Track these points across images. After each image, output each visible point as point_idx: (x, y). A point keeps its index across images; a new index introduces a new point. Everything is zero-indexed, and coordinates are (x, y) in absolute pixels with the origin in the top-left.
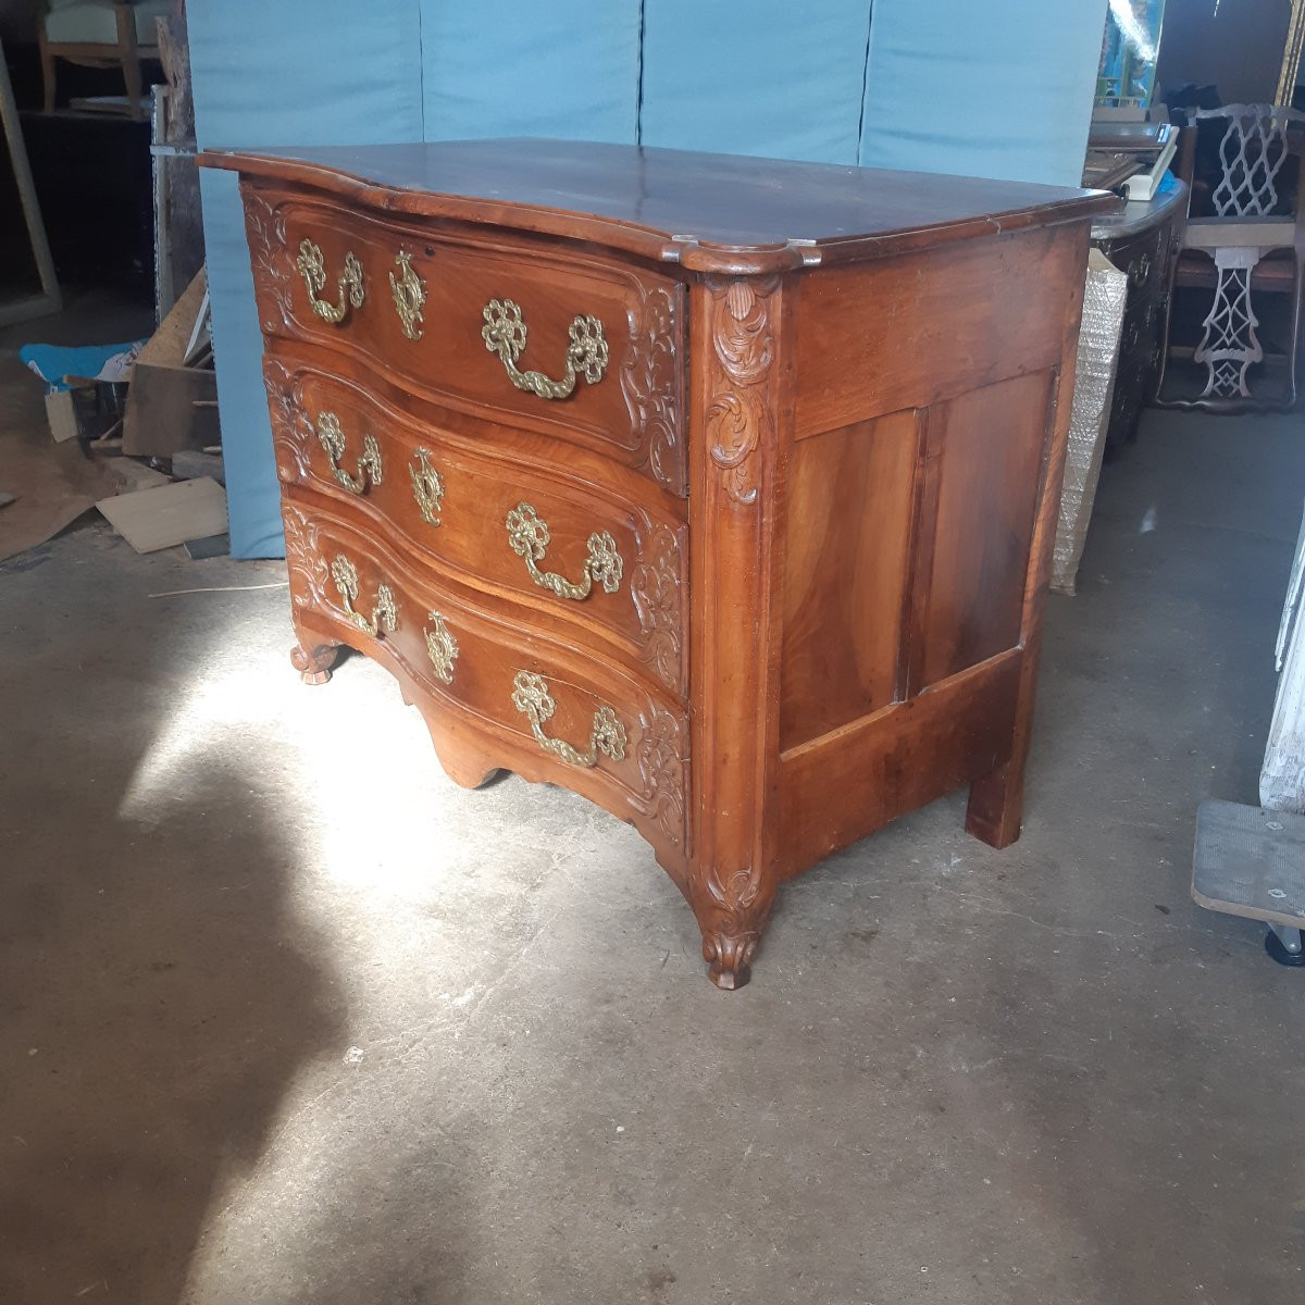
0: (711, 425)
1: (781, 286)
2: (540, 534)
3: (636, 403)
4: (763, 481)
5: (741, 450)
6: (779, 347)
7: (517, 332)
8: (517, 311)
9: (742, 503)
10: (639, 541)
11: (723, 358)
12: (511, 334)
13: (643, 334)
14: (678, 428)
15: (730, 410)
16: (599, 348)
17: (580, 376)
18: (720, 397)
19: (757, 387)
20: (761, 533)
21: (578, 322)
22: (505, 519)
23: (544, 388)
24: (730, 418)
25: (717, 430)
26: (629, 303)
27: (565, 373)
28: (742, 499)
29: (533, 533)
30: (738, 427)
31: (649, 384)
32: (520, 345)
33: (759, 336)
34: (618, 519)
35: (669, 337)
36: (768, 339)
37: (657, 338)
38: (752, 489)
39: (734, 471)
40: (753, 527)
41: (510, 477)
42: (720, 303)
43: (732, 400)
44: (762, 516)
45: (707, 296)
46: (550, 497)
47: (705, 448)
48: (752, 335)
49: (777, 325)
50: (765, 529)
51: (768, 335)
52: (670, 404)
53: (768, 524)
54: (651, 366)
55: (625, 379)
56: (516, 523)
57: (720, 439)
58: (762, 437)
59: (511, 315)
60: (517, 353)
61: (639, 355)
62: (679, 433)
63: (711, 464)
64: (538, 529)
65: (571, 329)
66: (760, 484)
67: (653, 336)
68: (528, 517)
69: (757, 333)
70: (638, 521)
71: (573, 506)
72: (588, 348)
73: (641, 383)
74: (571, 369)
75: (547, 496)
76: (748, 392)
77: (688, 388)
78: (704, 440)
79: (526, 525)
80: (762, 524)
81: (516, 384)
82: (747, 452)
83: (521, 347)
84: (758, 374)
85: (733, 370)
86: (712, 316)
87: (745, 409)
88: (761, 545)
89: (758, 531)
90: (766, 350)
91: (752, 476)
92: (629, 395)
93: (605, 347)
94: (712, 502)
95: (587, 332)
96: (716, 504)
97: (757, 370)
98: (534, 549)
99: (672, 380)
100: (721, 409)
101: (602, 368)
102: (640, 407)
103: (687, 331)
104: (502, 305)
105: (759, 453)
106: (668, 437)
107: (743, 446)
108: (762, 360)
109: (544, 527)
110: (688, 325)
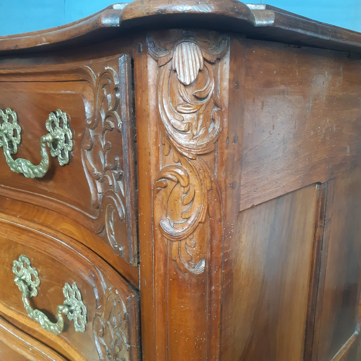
0: (159, 197)
1: (229, 52)
2: (33, 278)
3: (95, 178)
4: (211, 252)
5: (189, 222)
6: (225, 120)
7: (15, 130)
8: (14, 116)
9: (191, 274)
10: (97, 297)
11: (169, 128)
12: (11, 133)
13: (96, 116)
14: (128, 199)
15: (178, 182)
16: (66, 135)
17: (53, 160)
18: (166, 170)
19: (205, 158)
20: (210, 301)
21: (52, 117)
22: (12, 265)
23: (28, 171)
24: (179, 190)
25: (165, 203)
26: (86, 94)
27: (41, 158)
28: (191, 270)
29: (28, 278)
30: (187, 198)
31: (103, 161)
32: (16, 141)
33: (208, 104)
34: (83, 274)
35: (116, 113)
36: (216, 109)
37: (107, 117)
38: (201, 259)
39: (183, 243)
40: (202, 296)
41: (14, 237)
42: (166, 70)
43: (179, 171)
44: (211, 285)
45: (151, 64)
46: (39, 252)
47: (153, 219)
48: (200, 103)
49: (225, 95)
50: (214, 296)
51: (216, 105)
52: (120, 177)
53: (216, 291)
54: (103, 143)
55: (85, 159)
56: (18, 269)
58: (211, 209)
59: (10, 120)
60: (16, 148)
61: (95, 136)
62: (128, 205)
63: (160, 236)
64: (32, 275)
65: (47, 124)
66: (209, 254)
67: (103, 116)
68: (25, 266)
69: (205, 101)
70: (96, 280)
71: (53, 260)
72: (58, 137)
73: (96, 160)
74: (44, 153)
75: (37, 251)
76: (197, 163)
77: (136, 163)
78: (152, 211)
79: (24, 270)
80: (211, 293)
81: (12, 169)
82: (196, 224)
83: (18, 142)
84: (207, 144)
85: (182, 139)
86: (157, 87)
87: (194, 181)
88: (210, 312)
89: (207, 298)
90: (214, 120)
91: (201, 247)
92: (89, 172)
93: (70, 135)
94: (162, 271)
95: (58, 125)
96: (165, 274)
97: (206, 141)
98: (30, 288)
99: (121, 154)
100: (168, 181)
101: (69, 152)
102: (97, 182)
103: (133, 104)
104: (5, 113)
105: (208, 224)
106: (119, 209)
107: (192, 219)
108: (210, 130)
109: (36, 273)
110: (134, 100)
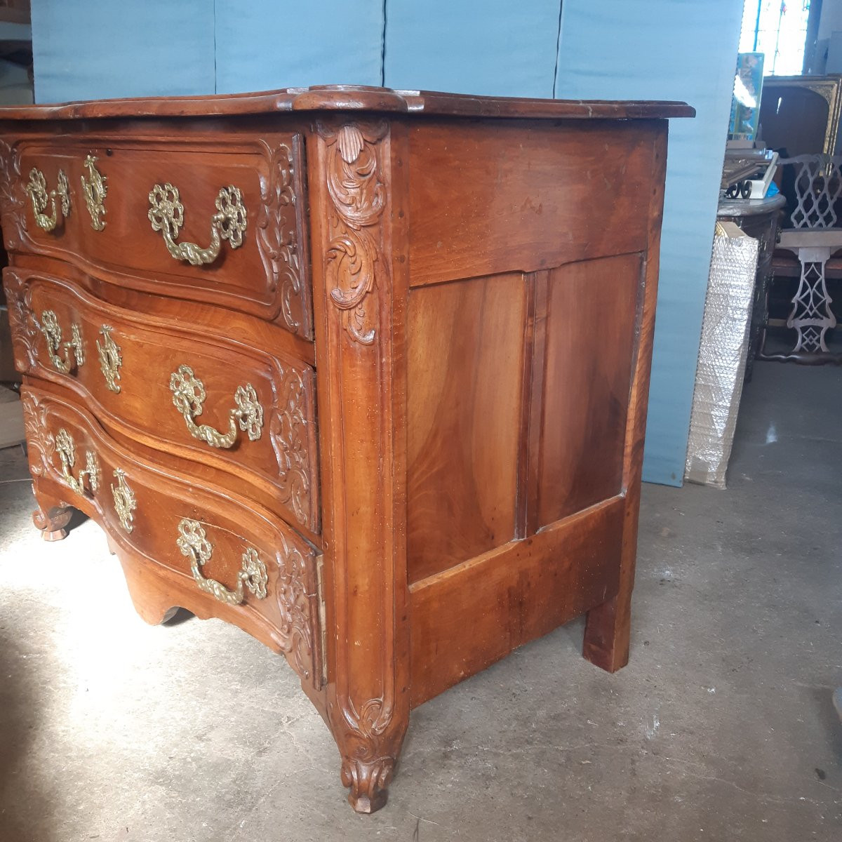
0: (330, 268)
1: (389, 133)
2: (197, 393)
3: (270, 258)
4: (381, 323)
5: (357, 290)
6: (389, 195)
7: (176, 210)
8: (175, 193)
9: (362, 344)
10: (274, 389)
11: (336, 201)
12: (171, 214)
13: (271, 191)
14: (302, 272)
15: (346, 252)
16: (239, 214)
17: (225, 242)
18: (336, 240)
19: (371, 230)
20: (381, 372)
21: (223, 194)
22: (169, 381)
23: (195, 256)
24: (347, 260)
25: (335, 274)
26: (261, 168)
27: (211, 239)
28: (361, 338)
29: (191, 392)
30: (354, 269)
31: (278, 239)
32: (177, 223)
33: (370, 180)
34: (258, 371)
35: (290, 188)
36: (379, 185)
37: (282, 192)
38: (371, 330)
39: (353, 312)
40: (374, 367)
41: (173, 343)
42: (333, 149)
43: (348, 243)
44: (381, 357)
45: (321, 144)
46: (205, 358)
47: (325, 291)
48: (363, 179)
49: (387, 173)
50: (385, 369)
51: (379, 181)
52: (294, 251)
53: (387, 363)
54: (279, 219)
55: (260, 238)
56: (178, 383)
57: (339, 282)
58: (378, 280)
59: (170, 197)
60: (176, 231)
61: (270, 213)
62: (302, 277)
63: (332, 307)
64: (196, 388)
65: (217, 201)
66: (378, 326)
67: (279, 192)
68: (188, 378)
69: (368, 177)
70: (274, 372)
71: (223, 364)
72: (230, 216)
73: (272, 239)
74: (215, 235)
75: (202, 357)
76: (361, 234)
77: (309, 237)
78: (324, 282)
79: (186, 384)
80: (381, 364)
81: (174, 256)
82: (364, 293)
83: (180, 224)
84: (371, 217)
85: (349, 212)
86: (326, 164)
87: (360, 251)
88: (382, 384)
89: (379, 370)
90: (377, 195)
91: (370, 317)
92: (263, 249)
93: (244, 212)
94: (335, 342)
95: (229, 202)
96: (338, 344)
97: (369, 214)
98: (193, 406)
99: (294, 228)
100: (338, 252)
101: (243, 232)
102: (273, 261)
103: (305, 179)
104: (164, 189)
105: (375, 295)
106: (294, 283)
107: (359, 287)
108: (374, 204)
109: (200, 385)
110: (307, 175)
